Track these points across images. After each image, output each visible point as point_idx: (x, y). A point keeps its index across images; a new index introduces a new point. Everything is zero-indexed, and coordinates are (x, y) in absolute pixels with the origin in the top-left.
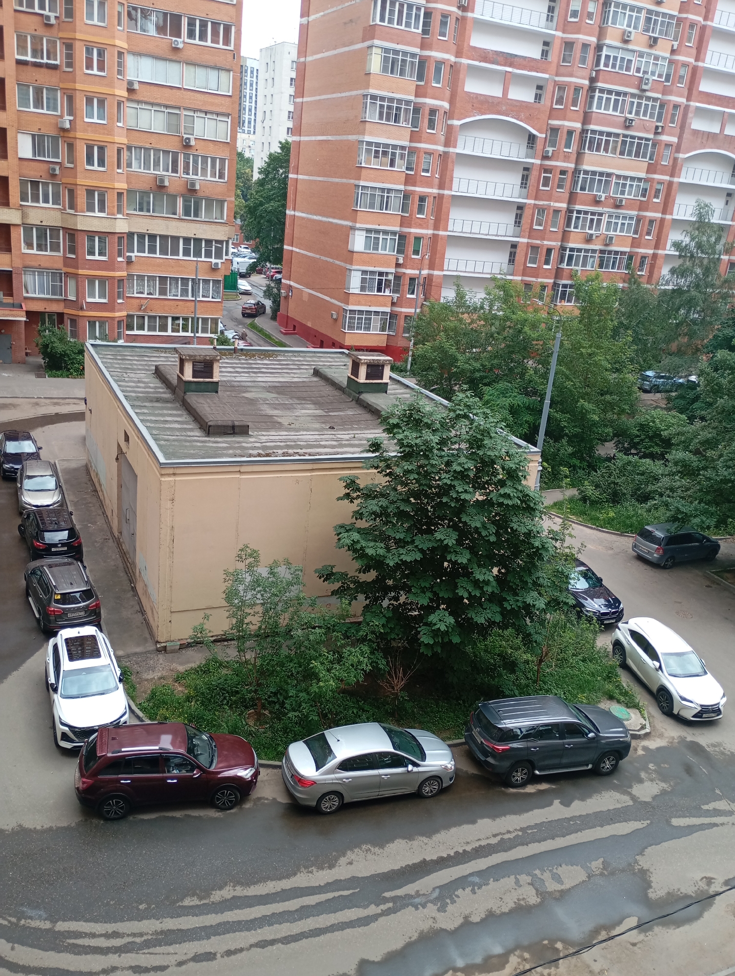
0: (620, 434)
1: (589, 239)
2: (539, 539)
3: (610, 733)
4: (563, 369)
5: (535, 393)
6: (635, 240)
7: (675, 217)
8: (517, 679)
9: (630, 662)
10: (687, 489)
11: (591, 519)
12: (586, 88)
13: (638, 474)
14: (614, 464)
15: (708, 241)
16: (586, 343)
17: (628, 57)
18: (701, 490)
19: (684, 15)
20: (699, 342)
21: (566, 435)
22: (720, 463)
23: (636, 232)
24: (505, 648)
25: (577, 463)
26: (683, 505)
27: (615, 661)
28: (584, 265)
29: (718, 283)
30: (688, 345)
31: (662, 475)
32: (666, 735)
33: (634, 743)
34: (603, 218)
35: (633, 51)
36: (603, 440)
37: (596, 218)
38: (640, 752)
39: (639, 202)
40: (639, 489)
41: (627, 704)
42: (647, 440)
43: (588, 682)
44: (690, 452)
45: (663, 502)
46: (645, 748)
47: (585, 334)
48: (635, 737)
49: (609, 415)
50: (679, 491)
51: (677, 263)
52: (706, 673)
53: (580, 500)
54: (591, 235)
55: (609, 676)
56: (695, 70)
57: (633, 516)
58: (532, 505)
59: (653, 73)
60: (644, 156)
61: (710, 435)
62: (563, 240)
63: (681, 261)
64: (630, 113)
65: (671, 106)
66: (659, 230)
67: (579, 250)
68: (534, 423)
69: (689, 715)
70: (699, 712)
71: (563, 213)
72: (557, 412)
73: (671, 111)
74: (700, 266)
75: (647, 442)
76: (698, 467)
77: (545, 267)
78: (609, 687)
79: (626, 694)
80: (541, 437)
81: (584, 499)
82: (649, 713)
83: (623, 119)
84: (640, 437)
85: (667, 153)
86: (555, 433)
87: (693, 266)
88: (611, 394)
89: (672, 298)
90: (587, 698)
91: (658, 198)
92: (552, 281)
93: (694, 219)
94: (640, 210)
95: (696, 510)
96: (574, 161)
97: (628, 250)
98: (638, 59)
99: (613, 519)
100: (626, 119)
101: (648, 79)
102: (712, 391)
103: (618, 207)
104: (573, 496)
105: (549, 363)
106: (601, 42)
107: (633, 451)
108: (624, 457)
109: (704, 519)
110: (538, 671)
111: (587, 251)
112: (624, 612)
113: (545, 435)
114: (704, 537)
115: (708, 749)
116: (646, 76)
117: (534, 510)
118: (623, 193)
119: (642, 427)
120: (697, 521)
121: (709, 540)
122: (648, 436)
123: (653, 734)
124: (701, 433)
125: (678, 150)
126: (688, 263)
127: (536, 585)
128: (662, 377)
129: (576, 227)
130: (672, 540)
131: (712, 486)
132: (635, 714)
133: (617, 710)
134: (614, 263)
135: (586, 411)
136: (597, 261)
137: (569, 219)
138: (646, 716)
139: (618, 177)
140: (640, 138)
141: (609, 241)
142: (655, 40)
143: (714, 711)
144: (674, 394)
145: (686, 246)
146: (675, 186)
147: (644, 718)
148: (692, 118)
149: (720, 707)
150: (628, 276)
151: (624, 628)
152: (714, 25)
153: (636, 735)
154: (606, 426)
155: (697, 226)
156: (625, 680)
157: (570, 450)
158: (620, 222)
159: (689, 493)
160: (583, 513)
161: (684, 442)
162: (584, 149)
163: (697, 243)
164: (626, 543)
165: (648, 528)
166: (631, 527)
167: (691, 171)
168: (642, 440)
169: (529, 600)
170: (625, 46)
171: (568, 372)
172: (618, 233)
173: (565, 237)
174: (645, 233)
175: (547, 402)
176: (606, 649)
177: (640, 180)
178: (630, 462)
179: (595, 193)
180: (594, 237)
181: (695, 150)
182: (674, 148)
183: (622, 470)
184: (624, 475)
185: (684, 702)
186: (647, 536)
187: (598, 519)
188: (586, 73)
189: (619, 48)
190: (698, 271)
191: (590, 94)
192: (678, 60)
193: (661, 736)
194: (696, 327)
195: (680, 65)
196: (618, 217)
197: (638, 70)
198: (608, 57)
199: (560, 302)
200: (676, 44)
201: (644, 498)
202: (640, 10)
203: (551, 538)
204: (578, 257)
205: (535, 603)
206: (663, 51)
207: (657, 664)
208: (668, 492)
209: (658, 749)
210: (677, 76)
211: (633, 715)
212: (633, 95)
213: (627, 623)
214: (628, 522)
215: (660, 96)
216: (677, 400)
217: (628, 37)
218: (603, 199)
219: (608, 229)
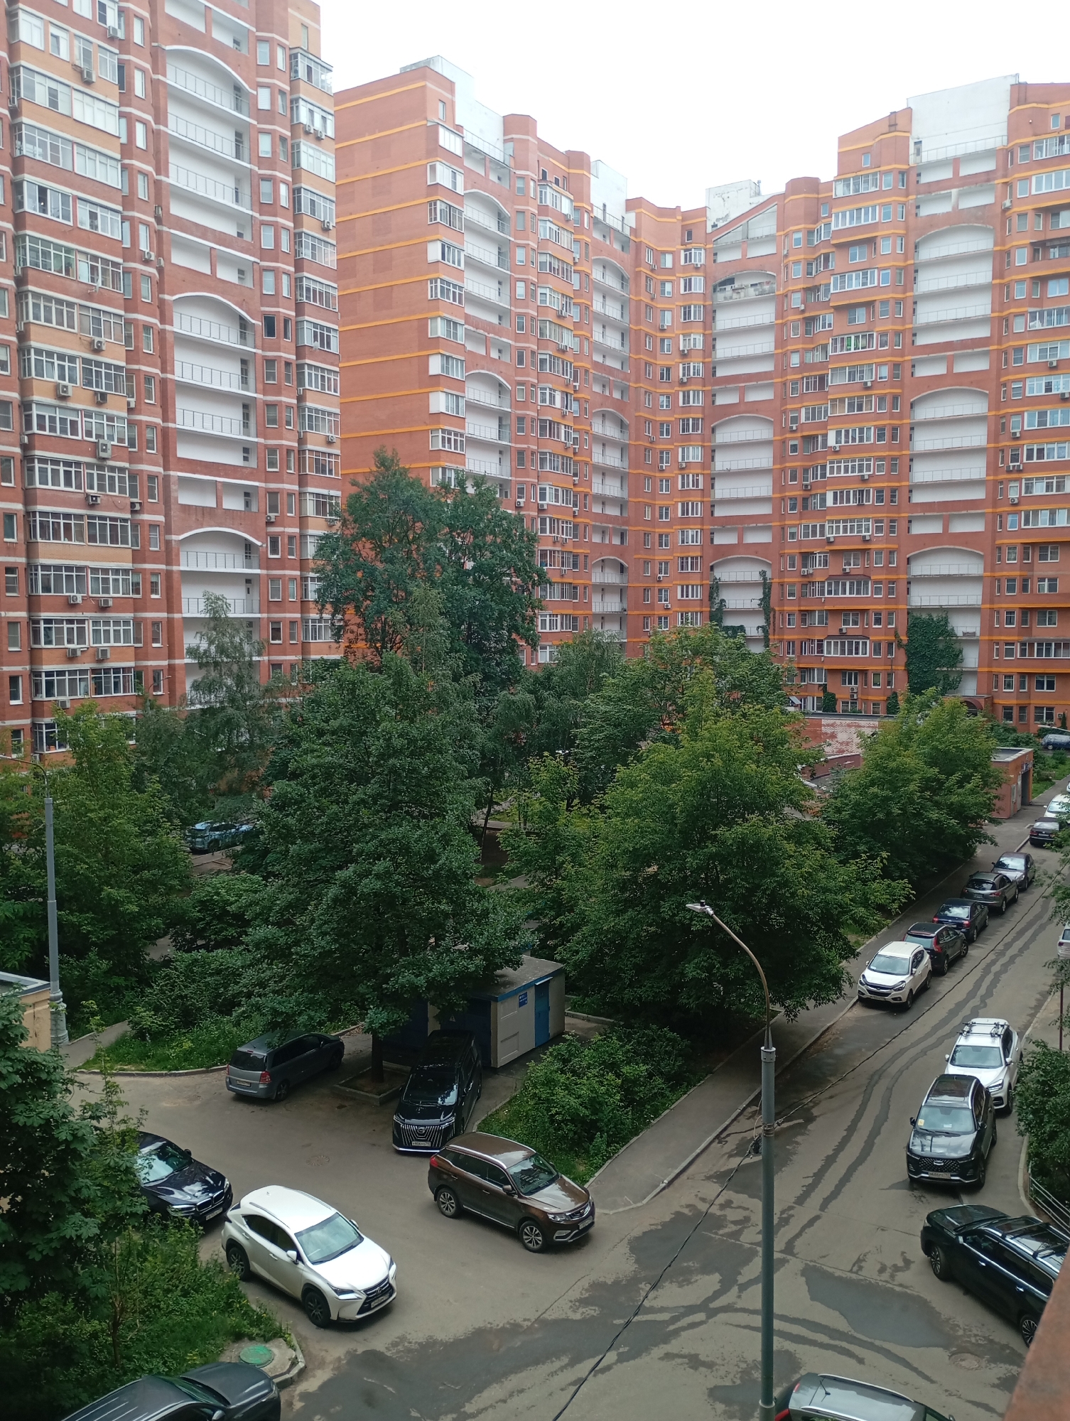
0: (176, 922)
1: (72, 657)
2: (65, 1127)
3: (246, 1396)
4: (67, 847)
5: (32, 893)
6: (139, 651)
7: (186, 615)
8: (83, 1373)
9: (256, 1267)
10: (282, 978)
11: (158, 1062)
12: (19, 458)
13: (211, 975)
14: (176, 969)
15: (232, 642)
16: (93, 804)
17: (70, 417)
18: (298, 975)
19: (136, 367)
20: (254, 774)
21: (95, 944)
22: (313, 931)
23: (137, 640)
24: (52, 1326)
25: (121, 981)
26: (279, 1003)
27: (232, 1275)
28: (73, 692)
29: (256, 693)
30: (241, 780)
31: (242, 967)
32: (329, 1358)
33: (284, 1396)
34: (86, 625)
35: (77, 410)
36: (152, 937)
37: (75, 626)
38: (298, 1405)
39: (131, 601)
40: (219, 995)
41: (263, 1336)
42: (215, 922)
43: (198, 1327)
44: (273, 924)
45: (253, 1005)
46: (305, 1396)
47: (90, 791)
48: (284, 1385)
49: (154, 899)
50: (271, 983)
51: (198, 676)
52: (361, 1239)
53: (135, 1037)
54: (74, 651)
55: (230, 1301)
56: (165, 433)
57: (219, 1038)
58: (44, 1076)
59: (111, 437)
60: (125, 541)
61: (292, 896)
62: (32, 662)
63: (203, 672)
64: (91, 487)
65: (145, 478)
66: (168, 633)
67: (60, 673)
68: (39, 940)
69: (352, 1314)
70: (365, 1303)
71: (24, 624)
72: (72, 913)
73: (146, 483)
74: (229, 676)
75: (217, 925)
76: (287, 943)
77: (13, 702)
78: (232, 1320)
79: (258, 1321)
80: (53, 958)
81: (141, 1034)
82: (298, 1336)
83: (82, 496)
84: (204, 919)
85: (155, 535)
86: (73, 945)
87: (221, 676)
88: (148, 867)
89: (203, 721)
90: (201, 1355)
91: (156, 593)
92: (28, 721)
93: (208, 616)
94: (135, 611)
95: (298, 1004)
96: (24, 553)
97: (132, 664)
98: (84, 419)
99: (191, 1051)
100: (88, 495)
101: (106, 445)
102: (280, 837)
103: (104, 609)
104: (124, 1035)
105: (42, 844)
106: (27, 399)
107: (200, 942)
108: (186, 955)
109: (312, 1013)
110: (114, 1344)
111: (72, 672)
112: (233, 1191)
113: (61, 952)
114: (321, 1038)
115: (389, 1354)
116: (101, 441)
117: (49, 1083)
118: (106, 590)
119: (204, 905)
120: (302, 1019)
121: (327, 1040)
122: (215, 917)
123: (310, 1367)
124: (280, 896)
125: (168, 530)
126: (213, 674)
127: (79, 1203)
128: (217, 829)
129: (48, 642)
130: (277, 1057)
131: (311, 965)
132: (279, 1347)
133: (251, 1352)
134: (116, 684)
135: (117, 901)
136: (91, 685)
137: (36, 633)
138: (295, 1342)
139: (94, 570)
140: (112, 519)
141: (101, 656)
142: (103, 396)
143: (383, 1293)
144: (239, 848)
145: (205, 651)
146: (176, 577)
147: (292, 1347)
148: (176, 491)
149: (391, 1282)
150: (141, 701)
151: (235, 1217)
152: (177, 378)
153: (286, 1380)
154: (151, 916)
155: (212, 624)
156: (254, 1298)
157: (104, 964)
158: (112, 628)
159: (285, 982)
160: (143, 1057)
161: (260, 914)
162: (35, 536)
163: (217, 647)
164: (216, 1081)
165: (243, 1049)
166: (219, 1055)
167: (192, 556)
168: (208, 924)
169: (70, 1232)
170: (63, 404)
171: (76, 851)
172: (112, 643)
173: (34, 656)
174: (150, 639)
175: (52, 901)
176: (216, 1261)
177: (126, 572)
178: (196, 960)
179: (65, 594)
180: (79, 653)
181: (191, 530)
182: (162, 529)
183: (189, 974)
184: (194, 981)
185: (342, 1297)
186: (244, 1061)
187: (168, 1058)
188: (15, 438)
189: (55, 407)
190: (229, 682)
191: (26, 465)
192: (141, 421)
193: (322, 1364)
194: (244, 755)
195: (144, 427)
196: (107, 623)
197: (89, 434)
198: (41, 418)
199: (48, 749)
200: (132, 401)
201: (227, 1007)
202: (72, 359)
203: (91, 1117)
204: (61, 683)
205: (79, 1233)
206: (117, 407)
207: (293, 1254)
208: (257, 990)
209: (322, 1387)
210: (144, 440)
211: (275, 1351)
212: (89, 466)
213: (238, 1207)
214: (213, 1048)
215: (127, 465)
216: (245, 856)
217: (64, 392)
218: (79, 601)
219: (97, 640)
